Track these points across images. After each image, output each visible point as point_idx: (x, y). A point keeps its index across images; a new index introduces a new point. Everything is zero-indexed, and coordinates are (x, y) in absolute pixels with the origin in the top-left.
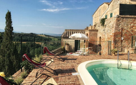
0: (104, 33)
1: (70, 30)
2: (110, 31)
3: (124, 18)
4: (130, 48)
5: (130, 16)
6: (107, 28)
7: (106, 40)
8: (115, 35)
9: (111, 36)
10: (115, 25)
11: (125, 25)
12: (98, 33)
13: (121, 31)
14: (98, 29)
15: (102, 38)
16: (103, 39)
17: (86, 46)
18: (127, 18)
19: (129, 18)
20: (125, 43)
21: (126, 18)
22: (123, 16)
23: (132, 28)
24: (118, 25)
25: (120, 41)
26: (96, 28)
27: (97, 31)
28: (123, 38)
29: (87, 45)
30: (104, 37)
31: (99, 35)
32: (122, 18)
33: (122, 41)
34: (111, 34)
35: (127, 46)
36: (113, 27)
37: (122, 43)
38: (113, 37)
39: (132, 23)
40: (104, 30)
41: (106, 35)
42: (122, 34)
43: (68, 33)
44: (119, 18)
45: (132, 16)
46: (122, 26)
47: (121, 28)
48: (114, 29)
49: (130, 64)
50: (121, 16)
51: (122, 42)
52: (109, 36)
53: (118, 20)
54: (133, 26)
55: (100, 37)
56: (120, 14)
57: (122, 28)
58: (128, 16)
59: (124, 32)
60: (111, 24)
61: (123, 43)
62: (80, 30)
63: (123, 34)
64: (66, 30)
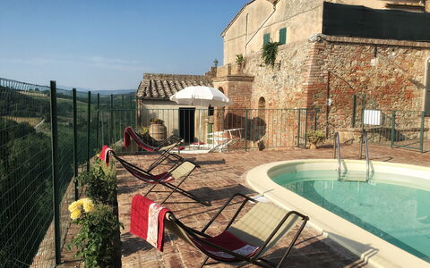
0: (276, 85)
1: (161, 76)
2: (296, 79)
3: (335, 43)
4: (349, 128)
5: (350, 40)
6: (284, 73)
7: (281, 106)
8: (312, 92)
9: (298, 94)
10: (310, 63)
11: (338, 65)
12: (254, 86)
13: (326, 81)
14: (254, 74)
15: (268, 102)
16: (270, 105)
17: (215, 127)
18: (342, 43)
19: (347, 43)
20: (335, 116)
21: (339, 43)
22: (333, 38)
23: (355, 71)
24: (318, 62)
25: (323, 109)
26: (245, 71)
27: (251, 79)
28: (330, 100)
29: (218, 124)
30: (275, 97)
31: (257, 92)
32: (330, 42)
33: (328, 109)
34: (299, 90)
35: (342, 123)
36: (303, 70)
37: (327, 116)
38: (306, 98)
39: (354, 58)
40: (274, 77)
41: (282, 93)
42: (329, 89)
43: (156, 86)
44: (323, 44)
45: (356, 40)
46: (329, 66)
47: (326, 72)
48: (308, 74)
49: (371, 170)
50: (328, 38)
51: (328, 112)
52: (291, 95)
53: (320, 50)
54: (357, 68)
55: (262, 99)
56: (323, 33)
57: (329, 73)
58: (345, 39)
59: (335, 83)
60: (297, 61)
61: (330, 114)
62: (191, 77)
63: (332, 89)
64: (147, 76)
